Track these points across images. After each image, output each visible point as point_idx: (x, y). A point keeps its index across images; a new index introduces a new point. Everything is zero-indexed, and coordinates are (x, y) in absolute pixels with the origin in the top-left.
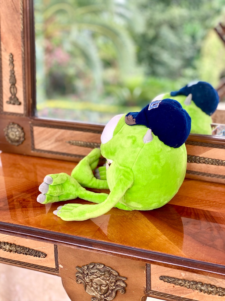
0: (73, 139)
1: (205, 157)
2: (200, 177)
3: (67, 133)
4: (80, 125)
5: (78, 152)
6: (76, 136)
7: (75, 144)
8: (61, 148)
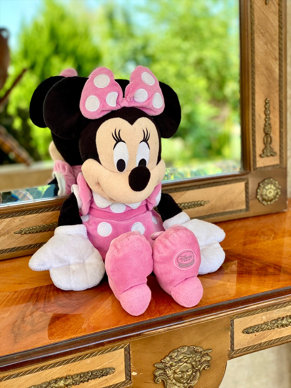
3: (14, 221)
4: (33, 206)
5: (32, 241)
6: (29, 221)
7: (29, 231)
8: (8, 243)
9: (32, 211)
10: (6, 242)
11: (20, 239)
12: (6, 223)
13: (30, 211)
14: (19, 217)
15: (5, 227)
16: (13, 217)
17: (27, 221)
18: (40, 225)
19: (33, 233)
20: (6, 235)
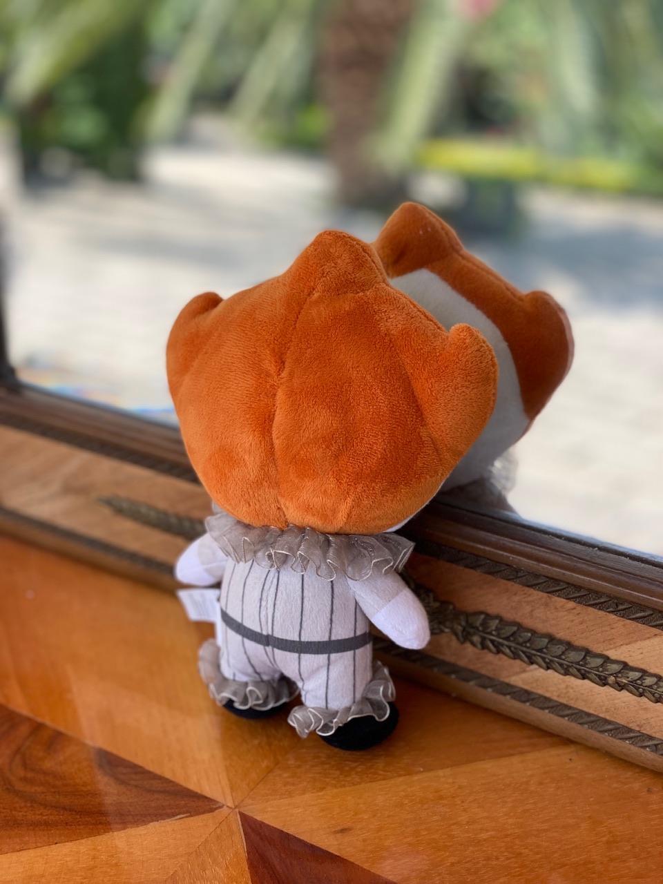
0: (123, 493)
1: (631, 664)
2: (606, 740)
4: (146, 443)
5: (142, 545)
18: (160, 509)
20: (82, 496)
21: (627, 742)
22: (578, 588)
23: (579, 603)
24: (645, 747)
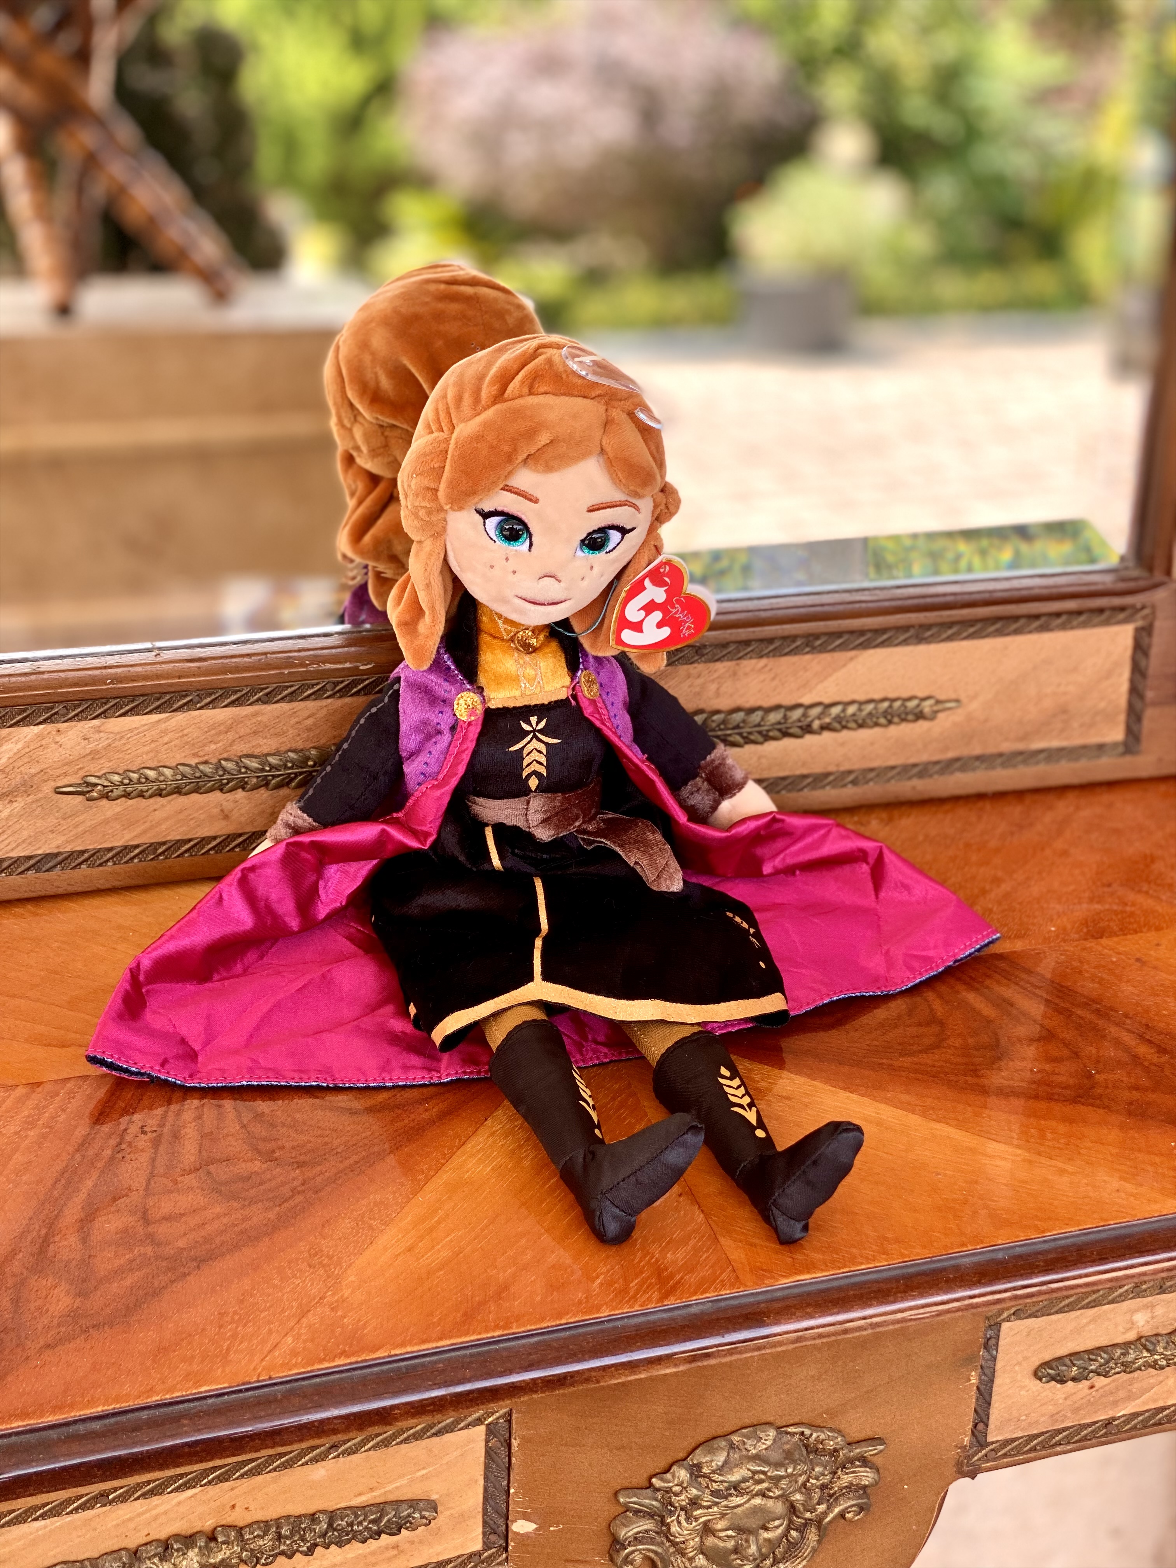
0: (101, 766)
3: (58, 739)
4: (146, 678)
5: (138, 830)
6: (125, 744)
7: (121, 788)
8: (25, 834)
9: (142, 699)
10: (18, 826)
11: (82, 818)
12: (20, 745)
13: (133, 701)
14: (82, 723)
15: (15, 764)
16: (53, 722)
17: (117, 743)
18: (174, 764)
19: (141, 795)
20: (19, 799)
21: (828, 788)
22: (770, 640)
23: (774, 656)
24: (845, 786)
